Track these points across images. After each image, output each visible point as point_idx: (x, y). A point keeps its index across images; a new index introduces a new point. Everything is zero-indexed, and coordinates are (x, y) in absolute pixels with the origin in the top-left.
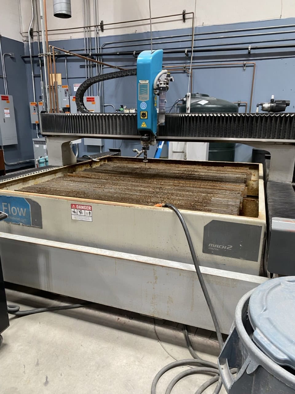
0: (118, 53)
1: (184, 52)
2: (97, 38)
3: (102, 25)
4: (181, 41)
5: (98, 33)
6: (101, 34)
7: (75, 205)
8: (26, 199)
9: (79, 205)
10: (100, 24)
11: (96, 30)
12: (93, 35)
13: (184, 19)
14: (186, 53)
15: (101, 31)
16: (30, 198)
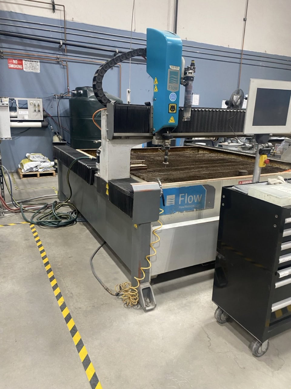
1: (59, 43)
4: (52, 31)
7: (242, 182)
8: (203, 185)
9: (244, 181)
13: (54, 9)
14: (61, 44)
16: (207, 184)
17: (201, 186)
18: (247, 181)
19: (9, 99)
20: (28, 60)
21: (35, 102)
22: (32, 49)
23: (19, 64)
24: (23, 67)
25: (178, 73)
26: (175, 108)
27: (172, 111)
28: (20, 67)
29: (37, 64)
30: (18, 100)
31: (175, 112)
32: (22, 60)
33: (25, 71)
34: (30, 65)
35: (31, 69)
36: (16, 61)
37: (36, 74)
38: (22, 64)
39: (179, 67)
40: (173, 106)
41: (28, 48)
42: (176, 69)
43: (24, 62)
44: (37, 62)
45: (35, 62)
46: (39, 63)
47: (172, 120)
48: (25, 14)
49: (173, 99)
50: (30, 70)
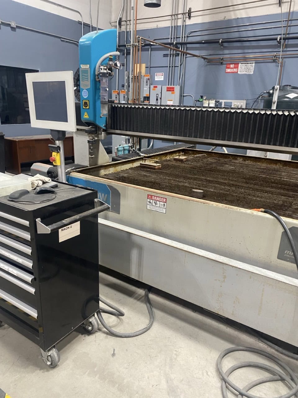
0: (203, 42)
1: (276, 39)
2: (183, 26)
3: (189, 12)
4: (274, 28)
5: (185, 21)
6: (188, 22)
7: (152, 196)
8: (108, 185)
9: (155, 196)
10: (187, 11)
11: (183, 18)
12: (180, 23)
13: (280, 3)
14: (278, 40)
15: (188, 18)
16: (111, 185)
17: (105, 185)
18: (159, 197)
19: (215, 101)
20: (244, 63)
21: (238, 103)
22: (250, 51)
23: (235, 68)
24: (238, 70)
25: (88, 70)
26: (88, 104)
27: (85, 106)
28: (235, 70)
29: (251, 65)
30: (224, 102)
31: (88, 107)
32: (238, 64)
33: (239, 74)
34: (245, 67)
35: (245, 71)
36: (233, 65)
37: (249, 75)
38: (238, 68)
39: (88, 65)
40: (86, 102)
41: (246, 51)
42: (85, 67)
43: (240, 65)
44: (253, 63)
45: (250, 63)
46: (254, 64)
47: (86, 116)
48: (250, 17)
49: (85, 95)
50: (244, 73)
